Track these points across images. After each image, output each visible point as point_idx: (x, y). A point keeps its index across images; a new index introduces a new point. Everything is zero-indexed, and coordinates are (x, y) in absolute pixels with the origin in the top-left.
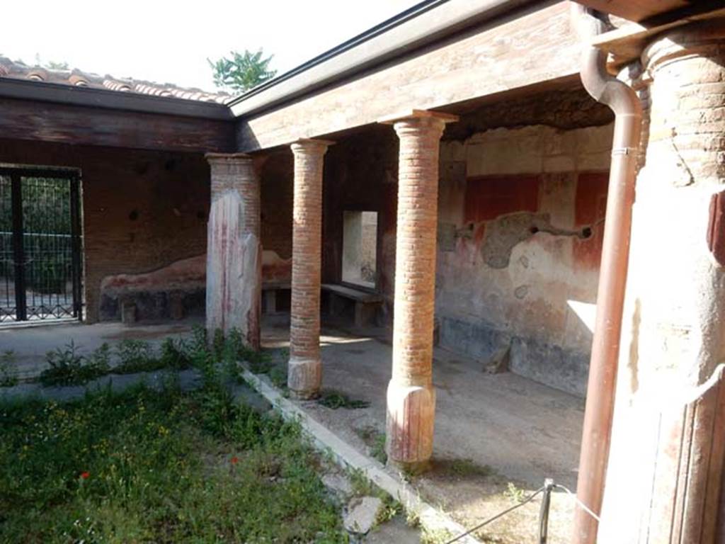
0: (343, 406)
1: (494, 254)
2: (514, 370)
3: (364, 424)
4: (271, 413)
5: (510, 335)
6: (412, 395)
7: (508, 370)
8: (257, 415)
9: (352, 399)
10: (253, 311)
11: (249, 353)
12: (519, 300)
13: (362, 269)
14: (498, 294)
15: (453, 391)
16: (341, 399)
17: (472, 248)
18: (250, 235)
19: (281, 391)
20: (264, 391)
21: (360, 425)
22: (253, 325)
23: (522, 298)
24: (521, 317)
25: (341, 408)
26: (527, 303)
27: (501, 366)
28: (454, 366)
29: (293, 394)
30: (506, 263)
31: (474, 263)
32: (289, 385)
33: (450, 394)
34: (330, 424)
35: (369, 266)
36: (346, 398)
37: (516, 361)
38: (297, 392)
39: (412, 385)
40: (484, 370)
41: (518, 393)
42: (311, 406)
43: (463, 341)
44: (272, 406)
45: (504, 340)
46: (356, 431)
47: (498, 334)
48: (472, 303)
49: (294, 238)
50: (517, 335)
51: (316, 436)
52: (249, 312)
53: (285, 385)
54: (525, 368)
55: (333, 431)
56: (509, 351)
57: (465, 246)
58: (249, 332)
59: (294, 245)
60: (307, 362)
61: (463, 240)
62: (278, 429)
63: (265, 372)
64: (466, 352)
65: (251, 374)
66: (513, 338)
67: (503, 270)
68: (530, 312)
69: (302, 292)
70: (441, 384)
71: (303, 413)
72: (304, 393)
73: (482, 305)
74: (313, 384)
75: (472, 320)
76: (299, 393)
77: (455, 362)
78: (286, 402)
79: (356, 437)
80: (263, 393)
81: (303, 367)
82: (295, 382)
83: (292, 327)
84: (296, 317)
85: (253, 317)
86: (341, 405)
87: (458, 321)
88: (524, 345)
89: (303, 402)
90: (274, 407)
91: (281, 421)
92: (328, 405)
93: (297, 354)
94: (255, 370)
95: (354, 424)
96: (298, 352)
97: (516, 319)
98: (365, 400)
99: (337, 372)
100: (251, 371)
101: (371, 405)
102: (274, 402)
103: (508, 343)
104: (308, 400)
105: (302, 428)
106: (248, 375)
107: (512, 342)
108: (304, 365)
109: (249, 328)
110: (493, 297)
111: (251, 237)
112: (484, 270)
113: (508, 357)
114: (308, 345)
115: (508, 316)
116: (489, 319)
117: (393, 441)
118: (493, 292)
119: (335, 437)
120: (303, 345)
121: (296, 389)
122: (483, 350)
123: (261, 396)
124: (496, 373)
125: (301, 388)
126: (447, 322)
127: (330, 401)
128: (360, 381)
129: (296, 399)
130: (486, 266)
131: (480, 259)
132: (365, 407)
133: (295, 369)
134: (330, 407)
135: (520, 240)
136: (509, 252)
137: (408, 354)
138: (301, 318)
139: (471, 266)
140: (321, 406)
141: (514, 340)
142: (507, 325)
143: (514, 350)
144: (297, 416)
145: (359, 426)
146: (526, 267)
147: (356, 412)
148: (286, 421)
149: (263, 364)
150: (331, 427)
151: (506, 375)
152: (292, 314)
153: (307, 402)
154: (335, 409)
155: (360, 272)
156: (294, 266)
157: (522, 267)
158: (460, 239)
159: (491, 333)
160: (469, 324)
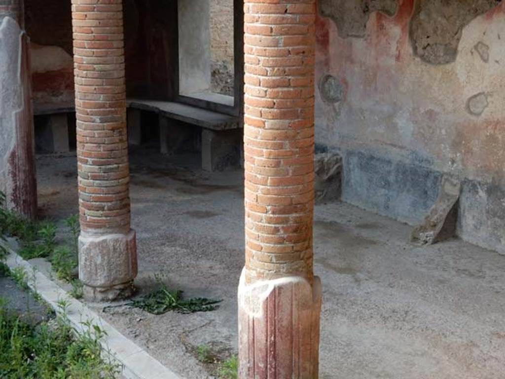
0: (174, 308)
1: (430, 41)
2: (465, 237)
3: (209, 339)
4: (53, 325)
5: (458, 178)
6: (277, 292)
7: (456, 237)
8: (28, 330)
9: (189, 297)
10: (21, 153)
11: (18, 224)
12: (473, 118)
13: (214, 74)
14: (437, 109)
15: (361, 276)
16: (170, 297)
17: (395, 30)
18: (6, 19)
19: (70, 286)
20: (42, 288)
21: (202, 339)
22: (22, 176)
23: (479, 114)
24: (476, 146)
25: (170, 313)
26: (488, 123)
27: (444, 229)
28: (365, 233)
29: (88, 292)
30: (452, 53)
31: (398, 58)
32: (81, 276)
33: (357, 281)
34: (149, 341)
35: (225, 67)
36: (179, 295)
37: (468, 221)
38: (94, 288)
39: (278, 274)
40: (415, 239)
41: (471, 275)
42: (120, 310)
43: (383, 191)
44: (54, 313)
45: (448, 188)
46: (193, 351)
47: (438, 178)
48: (395, 126)
49: (74, 22)
50: (471, 178)
51: (125, 362)
52: (13, 155)
53: (75, 277)
54: (483, 233)
55: (154, 354)
56: (457, 203)
57: (381, 27)
58: (15, 190)
59: (75, 35)
60: (108, 237)
61: (379, 17)
62: (64, 351)
63: (43, 256)
64: (387, 207)
65: (20, 260)
66: (463, 183)
67: (448, 67)
68: (492, 138)
69: (94, 117)
70: (342, 264)
71: (103, 324)
72: (106, 289)
73: (411, 127)
74: (121, 275)
75: (395, 155)
76: (98, 289)
77: (366, 226)
78: (76, 304)
79: (193, 361)
80: (38, 292)
81: (102, 245)
82: (90, 272)
83: (79, 178)
84: (86, 162)
85: (21, 161)
86: (170, 307)
87: (372, 158)
88: (482, 194)
89: (106, 305)
90: (58, 314)
91: (68, 338)
92: (148, 308)
93: (90, 225)
94: (28, 253)
95: (191, 340)
96: (94, 221)
97: (469, 151)
98: (211, 297)
99: (167, 249)
100: (20, 253)
101: (222, 304)
102: (55, 307)
103: (455, 192)
104: (114, 300)
105: (101, 349)
106: (15, 262)
107: (461, 191)
108: (105, 241)
109: (15, 181)
110: (431, 114)
111: (9, 21)
112: (415, 69)
113: (454, 215)
114: (109, 209)
115: (455, 145)
116: (425, 153)
117: (249, 369)
118: (431, 107)
119: (157, 363)
120: (102, 209)
121: (92, 283)
122: (414, 204)
123: (36, 297)
124: (435, 242)
125: (101, 280)
126: (354, 160)
127: (152, 301)
128: (205, 264)
129: (94, 300)
130: (418, 59)
131: (408, 49)
132: (211, 309)
133: (89, 250)
134: (151, 311)
135: (476, 12)
136: (457, 35)
137: (270, 221)
138: (94, 163)
139: (392, 62)
140: (136, 309)
141: (465, 188)
142: (453, 162)
143: (465, 204)
144: (92, 330)
145: (198, 343)
146: (486, 61)
147: (196, 319)
148: (77, 337)
149: (41, 242)
150: (152, 347)
151: (452, 244)
152: (80, 157)
153: (113, 304)
154: (158, 314)
155: (209, 77)
156: (76, 71)
157: (478, 61)
158: (373, 16)
159: (427, 175)
160: (389, 162)
